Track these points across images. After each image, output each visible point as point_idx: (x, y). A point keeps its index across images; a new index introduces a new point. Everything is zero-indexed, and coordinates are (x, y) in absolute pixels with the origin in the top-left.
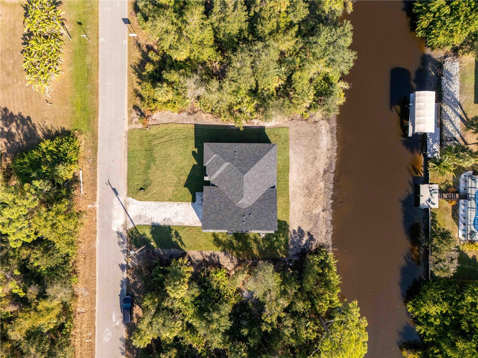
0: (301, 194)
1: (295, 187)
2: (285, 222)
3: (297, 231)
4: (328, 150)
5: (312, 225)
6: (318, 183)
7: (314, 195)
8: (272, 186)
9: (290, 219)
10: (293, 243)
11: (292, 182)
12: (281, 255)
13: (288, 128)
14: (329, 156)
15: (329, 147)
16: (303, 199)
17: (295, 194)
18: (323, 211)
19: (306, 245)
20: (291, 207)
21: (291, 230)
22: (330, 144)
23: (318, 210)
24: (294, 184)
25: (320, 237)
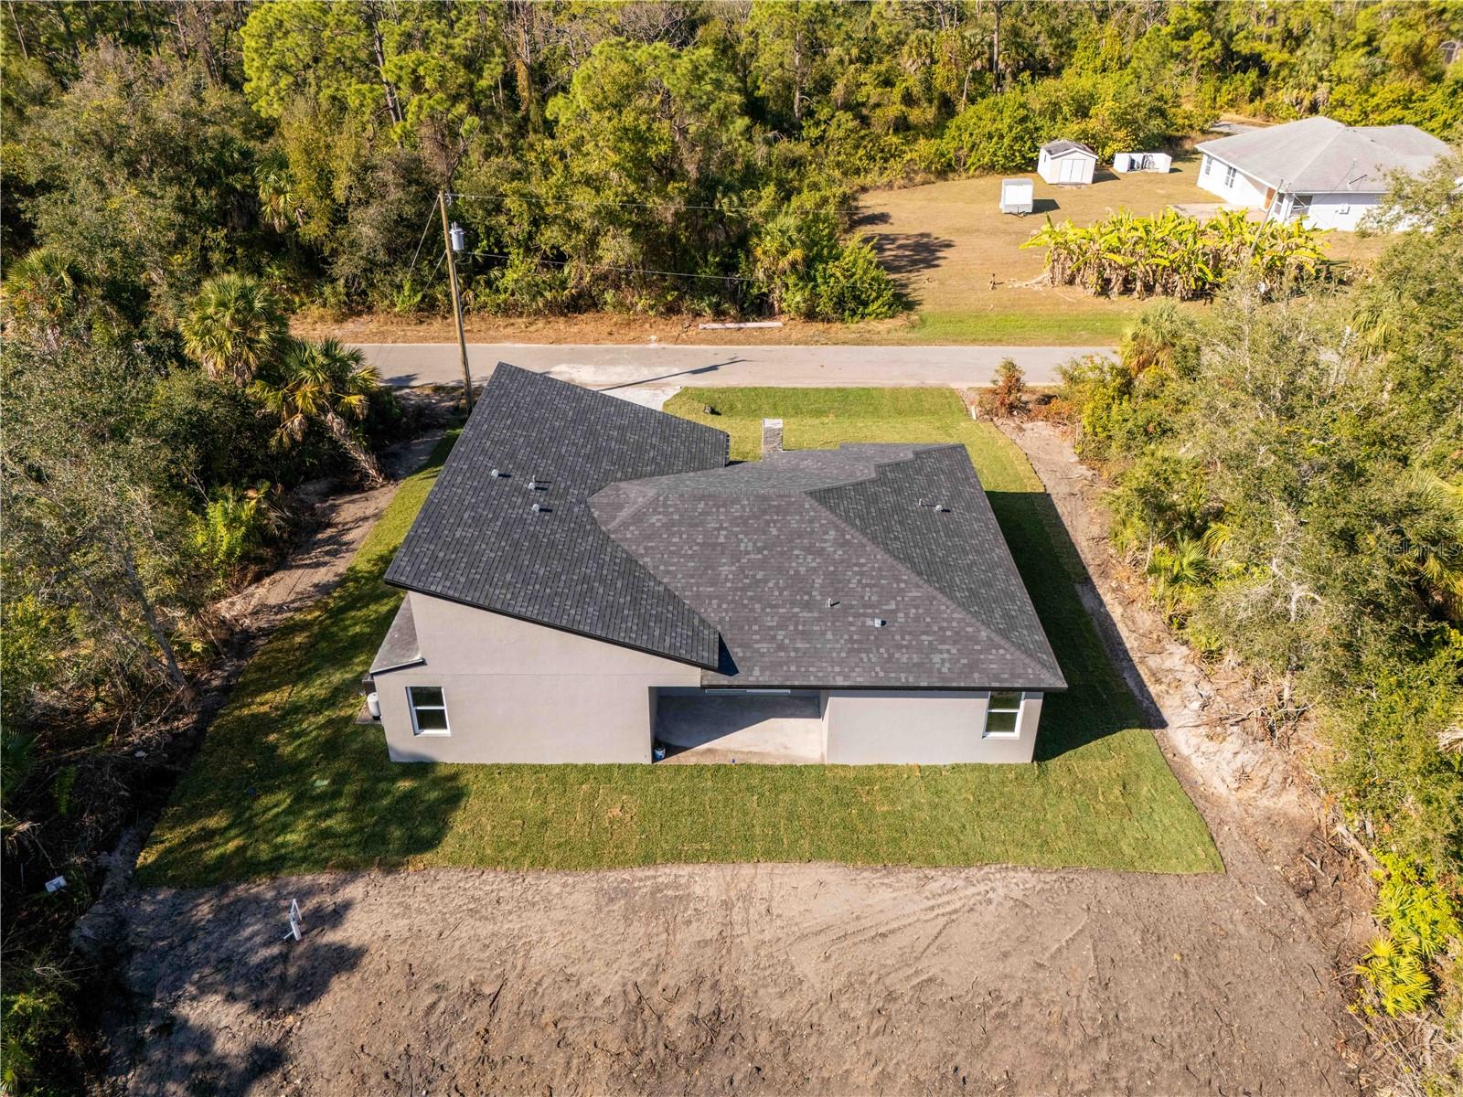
0: (660, 967)
1: (727, 905)
2: (430, 844)
3: (332, 937)
8: (736, 652)
9: (455, 876)
10: (231, 917)
11: (762, 887)
12: (173, 837)
13: (1220, 866)
16: (610, 985)
17: (665, 906)
19: (170, 1027)
20: (553, 883)
21: (354, 890)
24: (747, 898)
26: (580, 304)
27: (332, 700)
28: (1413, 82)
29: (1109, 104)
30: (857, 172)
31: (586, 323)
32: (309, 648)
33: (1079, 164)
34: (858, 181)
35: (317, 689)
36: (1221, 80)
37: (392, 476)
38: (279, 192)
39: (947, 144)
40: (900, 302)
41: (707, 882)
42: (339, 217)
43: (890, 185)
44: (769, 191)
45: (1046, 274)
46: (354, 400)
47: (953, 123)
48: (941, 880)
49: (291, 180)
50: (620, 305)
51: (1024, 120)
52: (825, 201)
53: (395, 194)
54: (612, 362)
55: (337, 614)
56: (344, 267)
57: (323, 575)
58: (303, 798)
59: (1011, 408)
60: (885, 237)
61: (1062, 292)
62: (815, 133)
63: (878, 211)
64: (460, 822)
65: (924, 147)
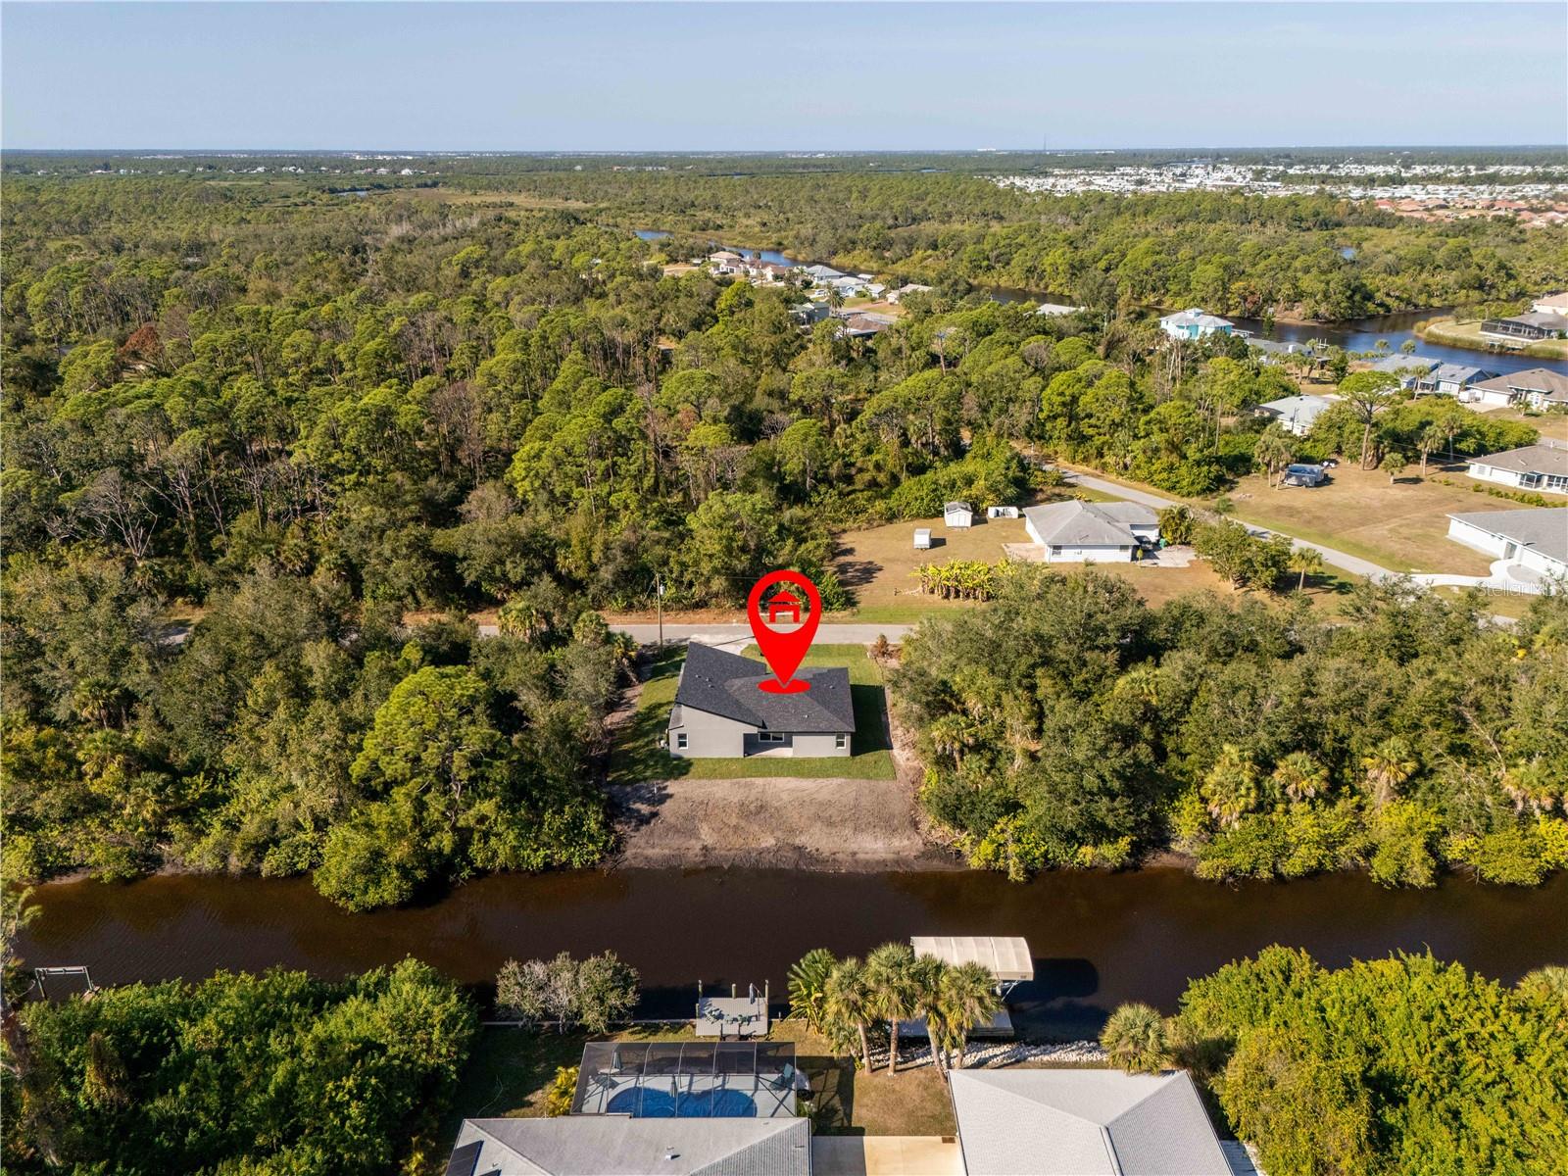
0: (747, 797)
1: (764, 785)
2: (685, 774)
3: (664, 792)
4: (854, 854)
5: (672, 820)
6: (772, 832)
7: (743, 823)
8: (767, 722)
9: (693, 780)
11: (774, 782)
12: (615, 776)
13: (895, 778)
14: (840, 856)
15: (861, 856)
16: (735, 800)
17: (748, 785)
18: (705, 848)
19: (629, 809)
20: (719, 782)
21: (667, 783)
22: (868, 857)
23: (707, 836)
24: (769, 784)
25: (642, 843)
26: (701, 605)
27: (647, 744)
28: (1174, 458)
29: (982, 482)
30: (841, 521)
31: (703, 614)
32: (633, 733)
33: (962, 518)
34: (842, 526)
35: (641, 742)
36: (1079, 444)
37: (641, 682)
38: (566, 558)
39: (893, 503)
40: (850, 602)
41: (759, 781)
42: (593, 568)
43: (859, 528)
44: (790, 542)
45: (920, 588)
46: (633, 653)
47: (896, 491)
48: (820, 780)
49: (573, 553)
50: (719, 606)
51: (934, 490)
52: (819, 545)
53: (620, 559)
54: (718, 633)
55: (638, 724)
56: (592, 589)
57: (628, 713)
58: (647, 767)
59: (884, 654)
60: (850, 564)
61: (928, 597)
62: (818, 500)
63: (848, 546)
64: (693, 769)
65: (880, 505)
